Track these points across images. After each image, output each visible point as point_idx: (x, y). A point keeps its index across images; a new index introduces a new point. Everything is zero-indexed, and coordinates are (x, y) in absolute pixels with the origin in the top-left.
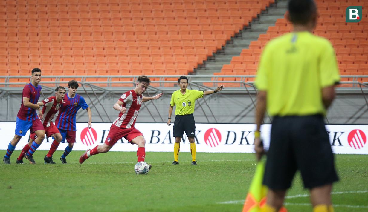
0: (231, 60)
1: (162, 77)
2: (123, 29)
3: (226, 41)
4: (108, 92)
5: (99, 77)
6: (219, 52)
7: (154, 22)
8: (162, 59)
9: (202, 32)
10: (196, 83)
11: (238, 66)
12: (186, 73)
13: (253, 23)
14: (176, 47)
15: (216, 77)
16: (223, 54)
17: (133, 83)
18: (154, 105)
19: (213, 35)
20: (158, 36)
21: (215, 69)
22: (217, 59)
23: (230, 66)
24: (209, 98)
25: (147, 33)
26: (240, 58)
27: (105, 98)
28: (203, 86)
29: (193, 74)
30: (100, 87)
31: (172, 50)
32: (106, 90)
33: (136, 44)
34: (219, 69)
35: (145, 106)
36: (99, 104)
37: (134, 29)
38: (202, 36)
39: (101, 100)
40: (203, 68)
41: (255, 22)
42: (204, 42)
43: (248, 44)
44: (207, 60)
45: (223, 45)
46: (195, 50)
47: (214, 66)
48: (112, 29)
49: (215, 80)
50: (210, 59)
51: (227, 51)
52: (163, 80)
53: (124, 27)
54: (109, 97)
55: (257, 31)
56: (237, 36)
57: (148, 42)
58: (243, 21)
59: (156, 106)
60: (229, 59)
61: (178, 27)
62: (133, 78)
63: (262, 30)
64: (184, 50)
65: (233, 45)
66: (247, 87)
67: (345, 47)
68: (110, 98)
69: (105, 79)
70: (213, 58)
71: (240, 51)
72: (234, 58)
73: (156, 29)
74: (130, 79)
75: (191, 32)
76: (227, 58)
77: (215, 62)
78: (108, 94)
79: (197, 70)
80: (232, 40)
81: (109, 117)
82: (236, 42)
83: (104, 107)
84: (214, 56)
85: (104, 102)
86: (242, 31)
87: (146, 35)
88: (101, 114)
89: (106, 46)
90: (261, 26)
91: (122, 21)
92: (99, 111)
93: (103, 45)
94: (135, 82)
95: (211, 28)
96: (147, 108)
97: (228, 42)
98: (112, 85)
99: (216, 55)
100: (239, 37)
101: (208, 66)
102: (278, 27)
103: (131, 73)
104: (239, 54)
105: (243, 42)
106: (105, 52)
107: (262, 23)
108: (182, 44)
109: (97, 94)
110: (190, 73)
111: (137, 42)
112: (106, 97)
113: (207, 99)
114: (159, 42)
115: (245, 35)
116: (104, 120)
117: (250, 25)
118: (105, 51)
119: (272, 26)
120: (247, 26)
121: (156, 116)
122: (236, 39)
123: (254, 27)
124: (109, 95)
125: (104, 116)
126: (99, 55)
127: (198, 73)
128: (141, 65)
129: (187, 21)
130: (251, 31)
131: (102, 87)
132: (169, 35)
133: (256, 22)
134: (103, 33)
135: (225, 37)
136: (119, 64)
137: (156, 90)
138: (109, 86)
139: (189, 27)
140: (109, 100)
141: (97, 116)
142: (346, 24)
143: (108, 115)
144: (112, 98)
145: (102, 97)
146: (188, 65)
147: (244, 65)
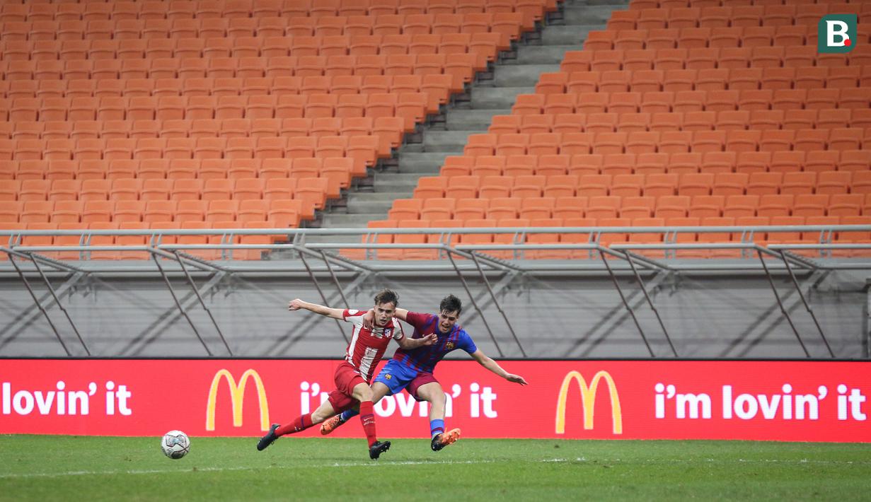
0: (415, 186)
1: (228, 235)
2: (124, 103)
3: (401, 133)
4: (81, 274)
5: (58, 235)
6: (384, 164)
7: (209, 83)
8: (230, 185)
9: (339, 111)
10: (319, 250)
11: (434, 202)
12: (294, 221)
13: (476, 86)
14: (268, 152)
15: (372, 234)
16: (395, 169)
17: (148, 251)
18: (205, 309)
19: (368, 119)
20: (218, 120)
21: (372, 210)
22: (378, 183)
23: (414, 203)
24: (356, 288)
25: (189, 114)
26: (439, 181)
27: (73, 290)
28: (338, 259)
29: (314, 224)
30: (60, 261)
31: (257, 160)
32: (76, 270)
33: (160, 144)
34: (384, 210)
35: (183, 313)
36: (56, 306)
37: (154, 102)
38: (337, 123)
39: (63, 295)
40: (340, 209)
41: (481, 83)
42: (344, 137)
43: (462, 142)
44: (353, 186)
45: (394, 146)
46: (318, 159)
47: (368, 203)
48: (94, 103)
49: (369, 241)
50: (359, 183)
51: (405, 161)
52: (232, 243)
53: (126, 98)
54: (84, 287)
55: (485, 106)
56: (433, 120)
57: (193, 139)
58: (452, 81)
59: (212, 311)
60: (409, 183)
61: (274, 96)
62: (150, 235)
63: (500, 105)
64: (288, 160)
65: (423, 145)
66: (455, 261)
67: (723, 149)
68: (88, 289)
69: (74, 238)
70: (366, 182)
71: (439, 163)
72: (422, 181)
73: (213, 102)
74: (143, 238)
75: (308, 112)
76: (406, 180)
77: (373, 191)
78: (80, 280)
79: (325, 215)
80: (420, 133)
81: (86, 344)
82: (430, 138)
83: (70, 315)
84: (371, 177)
85: (70, 302)
86: (447, 107)
87: (186, 120)
88: (61, 336)
89: (78, 150)
90: (497, 94)
91: (122, 81)
92: (56, 326)
93: (70, 145)
94: (154, 247)
95: (362, 100)
96: (187, 317)
97: (408, 138)
98: (94, 255)
99: (376, 174)
100: (437, 125)
101: (353, 202)
102: (542, 96)
103: (145, 223)
104: (436, 169)
105: (448, 137)
106: (74, 166)
107: (501, 85)
108: (282, 143)
109: (52, 279)
110: (305, 222)
111: (163, 139)
112: (75, 287)
113: (350, 294)
114: (223, 139)
115: (454, 117)
116: (71, 352)
117: (468, 92)
118: (75, 162)
119: (528, 92)
120: (461, 93)
121: (212, 340)
122: (429, 129)
123: (479, 95)
124: (84, 283)
125: (73, 339)
126: (59, 174)
127: (327, 222)
128: (173, 201)
129: (297, 82)
130: (471, 108)
131: (64, 262)
132: (248, 120)
133: (485, 83)
134: (71, 114)
135: (401, 123)
136: (114, 197)
137: (212, 269)
138: (83, 258)
139: (303, 96)
140: (85, 295)
141: (53, 339)
142: (727, 87)
143: (83, 336)
144: (93, 291)
145: (64, 287)
146: (299, 200)
147: (450, 200)
